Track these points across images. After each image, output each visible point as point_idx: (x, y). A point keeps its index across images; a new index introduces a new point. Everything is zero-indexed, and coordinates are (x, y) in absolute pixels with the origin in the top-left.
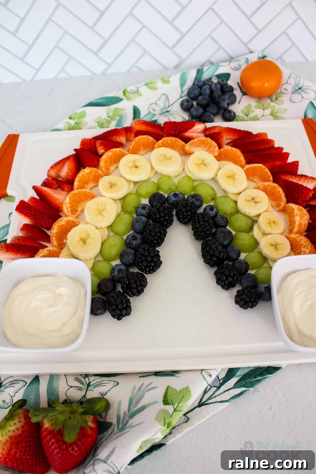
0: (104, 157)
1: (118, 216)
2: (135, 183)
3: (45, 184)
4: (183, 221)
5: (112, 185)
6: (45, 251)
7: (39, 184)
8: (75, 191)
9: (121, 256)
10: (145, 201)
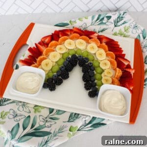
0: (61, 38)
1: (60, 59)
2: (69, 49)
3: (39, 43)
4: (80, 65)
5: (60, 49)
6: (34, 65)
7: (37, 43)
8: (48, 48)
9: (57, 72)
10: (70, 56)
